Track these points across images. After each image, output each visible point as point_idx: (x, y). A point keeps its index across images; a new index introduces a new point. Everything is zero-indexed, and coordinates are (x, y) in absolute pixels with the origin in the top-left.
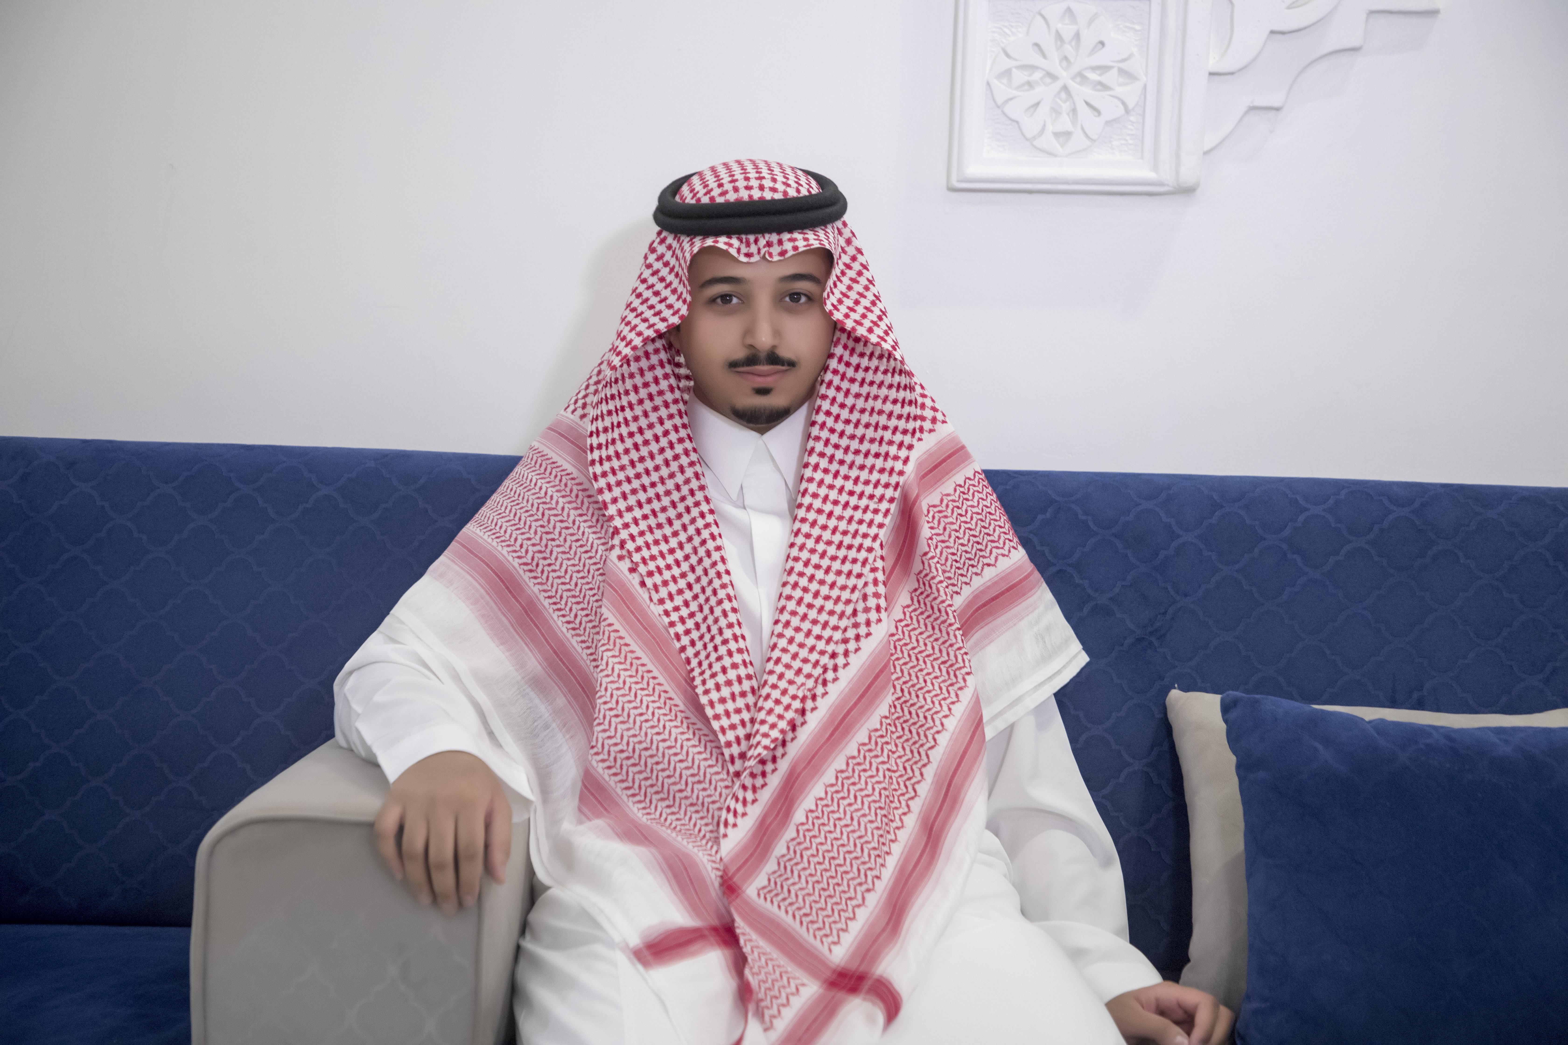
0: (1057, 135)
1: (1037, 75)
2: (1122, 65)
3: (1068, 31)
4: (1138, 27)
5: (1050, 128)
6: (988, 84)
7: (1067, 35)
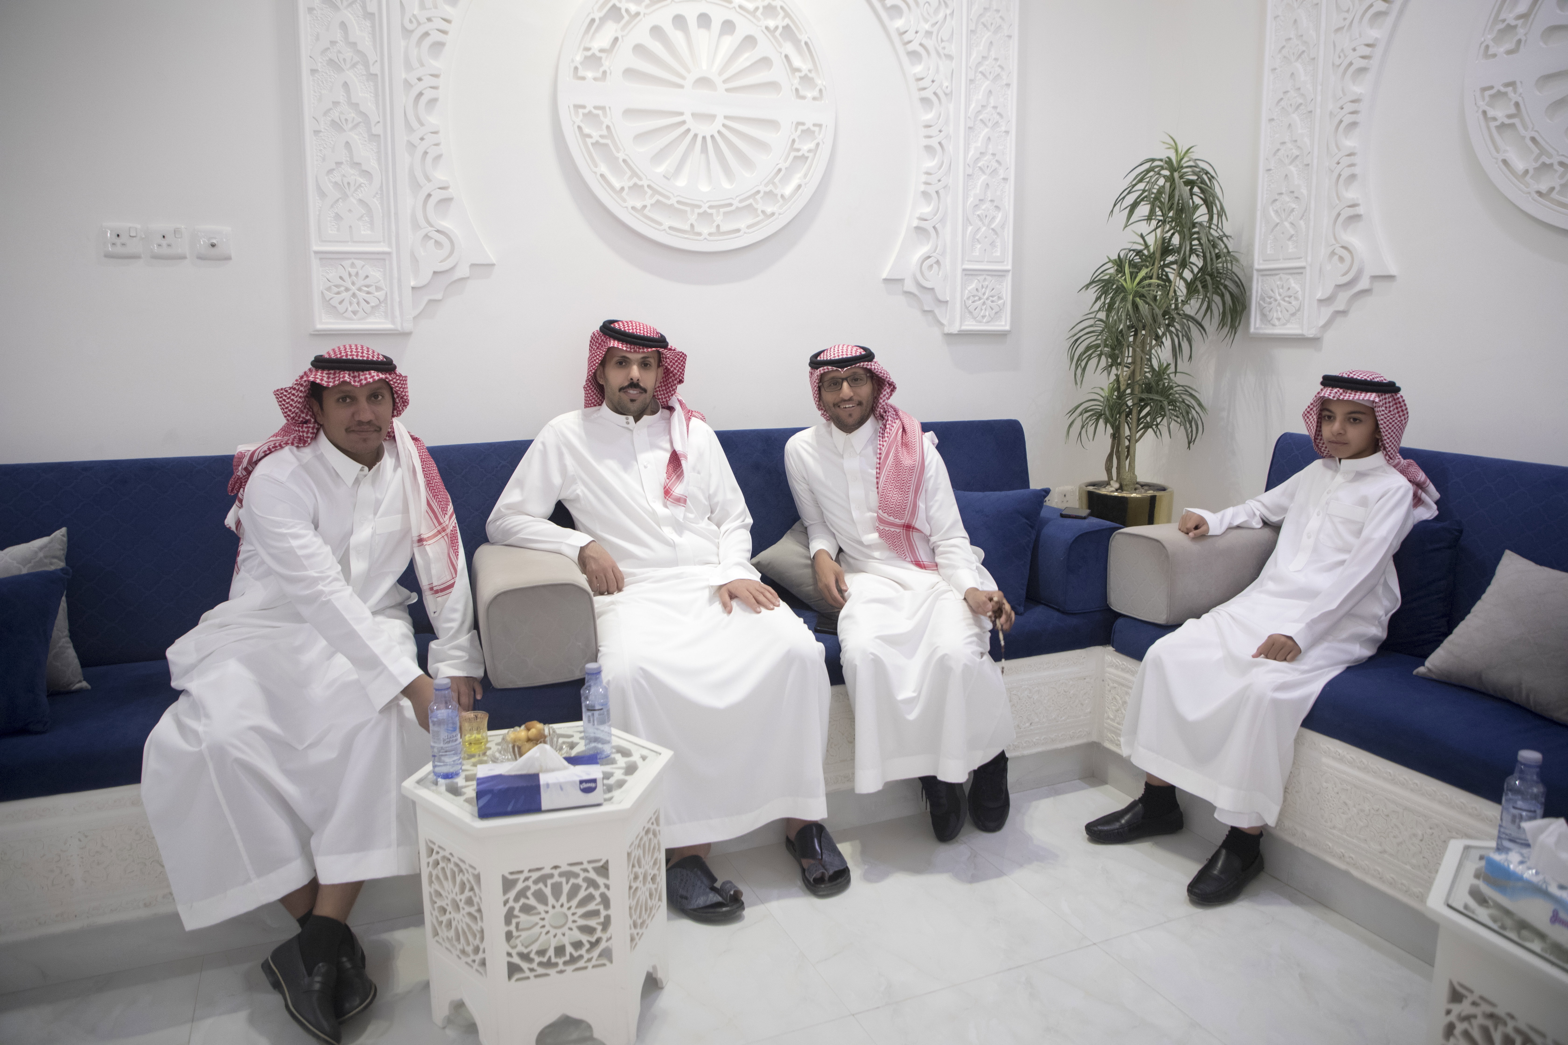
0: (352, 312)
1: (342, 289)
2: (376, 284)
3: (353, 271)
4: (381, 270)
5: (350, 309)
6: (322, 293)
7: (353, 273)
